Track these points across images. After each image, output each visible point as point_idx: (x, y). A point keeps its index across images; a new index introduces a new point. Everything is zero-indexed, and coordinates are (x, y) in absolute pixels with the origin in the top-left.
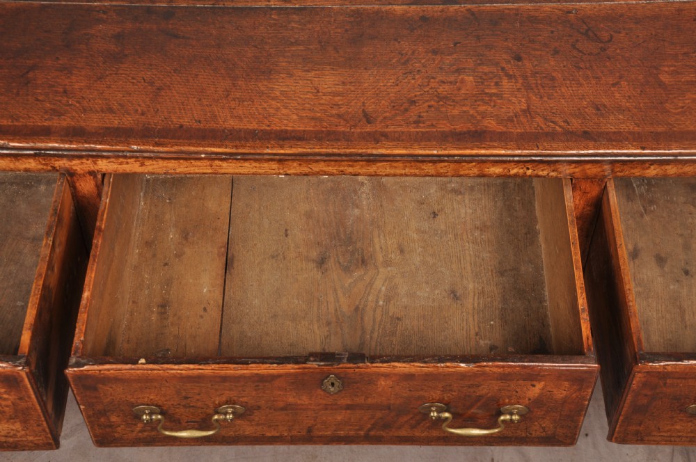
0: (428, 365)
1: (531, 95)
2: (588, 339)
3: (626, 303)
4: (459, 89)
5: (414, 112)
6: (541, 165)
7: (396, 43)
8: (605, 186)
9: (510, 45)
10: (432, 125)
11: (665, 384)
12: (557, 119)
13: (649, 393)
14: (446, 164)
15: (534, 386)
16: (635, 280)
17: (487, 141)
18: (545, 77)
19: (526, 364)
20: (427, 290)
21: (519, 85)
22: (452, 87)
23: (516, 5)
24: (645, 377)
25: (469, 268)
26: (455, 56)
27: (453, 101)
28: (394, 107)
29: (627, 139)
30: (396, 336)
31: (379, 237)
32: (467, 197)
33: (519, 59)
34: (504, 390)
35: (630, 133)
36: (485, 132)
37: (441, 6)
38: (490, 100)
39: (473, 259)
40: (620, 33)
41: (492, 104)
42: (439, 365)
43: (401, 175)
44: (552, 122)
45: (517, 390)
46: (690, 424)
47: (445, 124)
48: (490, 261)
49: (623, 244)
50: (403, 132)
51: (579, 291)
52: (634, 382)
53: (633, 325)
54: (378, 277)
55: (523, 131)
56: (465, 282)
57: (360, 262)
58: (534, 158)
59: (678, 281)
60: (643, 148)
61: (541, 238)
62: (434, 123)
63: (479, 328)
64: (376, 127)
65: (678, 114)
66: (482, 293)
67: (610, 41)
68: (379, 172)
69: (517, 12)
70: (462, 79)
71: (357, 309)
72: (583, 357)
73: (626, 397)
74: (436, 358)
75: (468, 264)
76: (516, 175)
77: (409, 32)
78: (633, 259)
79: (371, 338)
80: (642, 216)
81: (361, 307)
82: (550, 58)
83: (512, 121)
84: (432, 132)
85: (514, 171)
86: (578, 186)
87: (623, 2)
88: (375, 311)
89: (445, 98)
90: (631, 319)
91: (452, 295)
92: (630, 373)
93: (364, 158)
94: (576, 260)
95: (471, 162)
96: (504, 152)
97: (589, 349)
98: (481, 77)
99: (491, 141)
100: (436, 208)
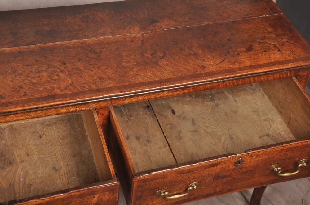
0: (46, 198)
1: (72, 77)
2: (113, 172)
3: (126, 155)
4: (41, 79)
5: (22, 92)
6: (82, 106)
7: (9, 64)
8: (110, 110)
9: (60, 59)
10: (32, 96)
11: (146, 184)
12: (85, 86)
13: (141, 190)
14: (41, 111)
15: (94, 197)
16: (129, 148)
17: (57, 99)
18: (77, 70)
19: (89, 188)
20: (43, 169)
21: (67, 74)
22: (38, 79)
23: (60, 43)
24: (138, 183)
25: (60, 156)
26: (37, 66)
27: (39, 84)
28: (13, 90)
29: (114, 90)
30: (31, 193)
31: (16, 151)
32: (54, 127)
33: (65, 64)
34: (82, 202)
35: (115, 87)
36: (55, 95)
37: (27, 46)
38: (56, 82)
39: (61, 152)
40: (104, 49)
41: (57, 83)
42: (51, 197)
43: (21, 120)
44: (83, 87)
45: (88, 201)
46: (159, 200)
47: (37, 94)
48: (69, 151)
49: (121, 132)
50: (19, 101)
51: (106, 154)
52: (134, 186)
53: (130, 163)
54: (19, 168)
55: (72, 92)
56: (59, 163)
57: (9, 164)
58: (78, 103)
59: (146, 145)
60: (121, 92)
61: (89, 138)
62: (32, 94)
63: (68, 181)
64: (6, 100)
65: (132, 77)
66: (67, 165)
67: (100, 53)
68: (10, 120)
69: (61, 46)
70: (42, 75)
71: (10, 185)
72: (112, 180)
73: (133, 193)
74: (50, 194)
75: (59, 155)
76: (72, 112)
77: (14, 58)
78: (127, 140)
79: (19, 196)
80: (128, 122)
81: (12, 183)
82: (78, 62)
83: (67, 89)
84: (32, 98)
85: (71, 110)
86: (99, 112)
87: (103, 37)
88: (19, 184)
89: (36, 83)
90: (129, 161)
91: (54, 170)
92: (132, 182)
93: (2, 115)
94: (103, 142)
95: (52, 109)
96: (65, 102)
97: (114, 176)
98: (50, 73)
99: (59, 98)
100: (41, 134)
